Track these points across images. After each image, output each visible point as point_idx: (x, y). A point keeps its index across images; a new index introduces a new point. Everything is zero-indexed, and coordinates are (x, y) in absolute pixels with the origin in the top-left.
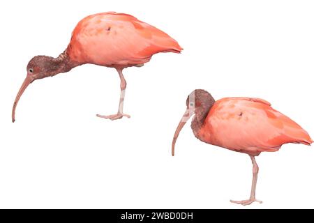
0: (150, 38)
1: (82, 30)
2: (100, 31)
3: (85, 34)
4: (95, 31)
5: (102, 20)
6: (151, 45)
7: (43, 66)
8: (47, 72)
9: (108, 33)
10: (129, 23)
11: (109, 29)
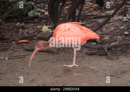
0: (86, 33)
1: (58, 30)
2: (65, 30)
3: (60, 32)
4: (63, 30)
5: (66, 26)
6: (87, 36)
7: (42, 45)
8: (44, 47)
9: (69, 31)
10: (78, 27)
11: (69, 30)
